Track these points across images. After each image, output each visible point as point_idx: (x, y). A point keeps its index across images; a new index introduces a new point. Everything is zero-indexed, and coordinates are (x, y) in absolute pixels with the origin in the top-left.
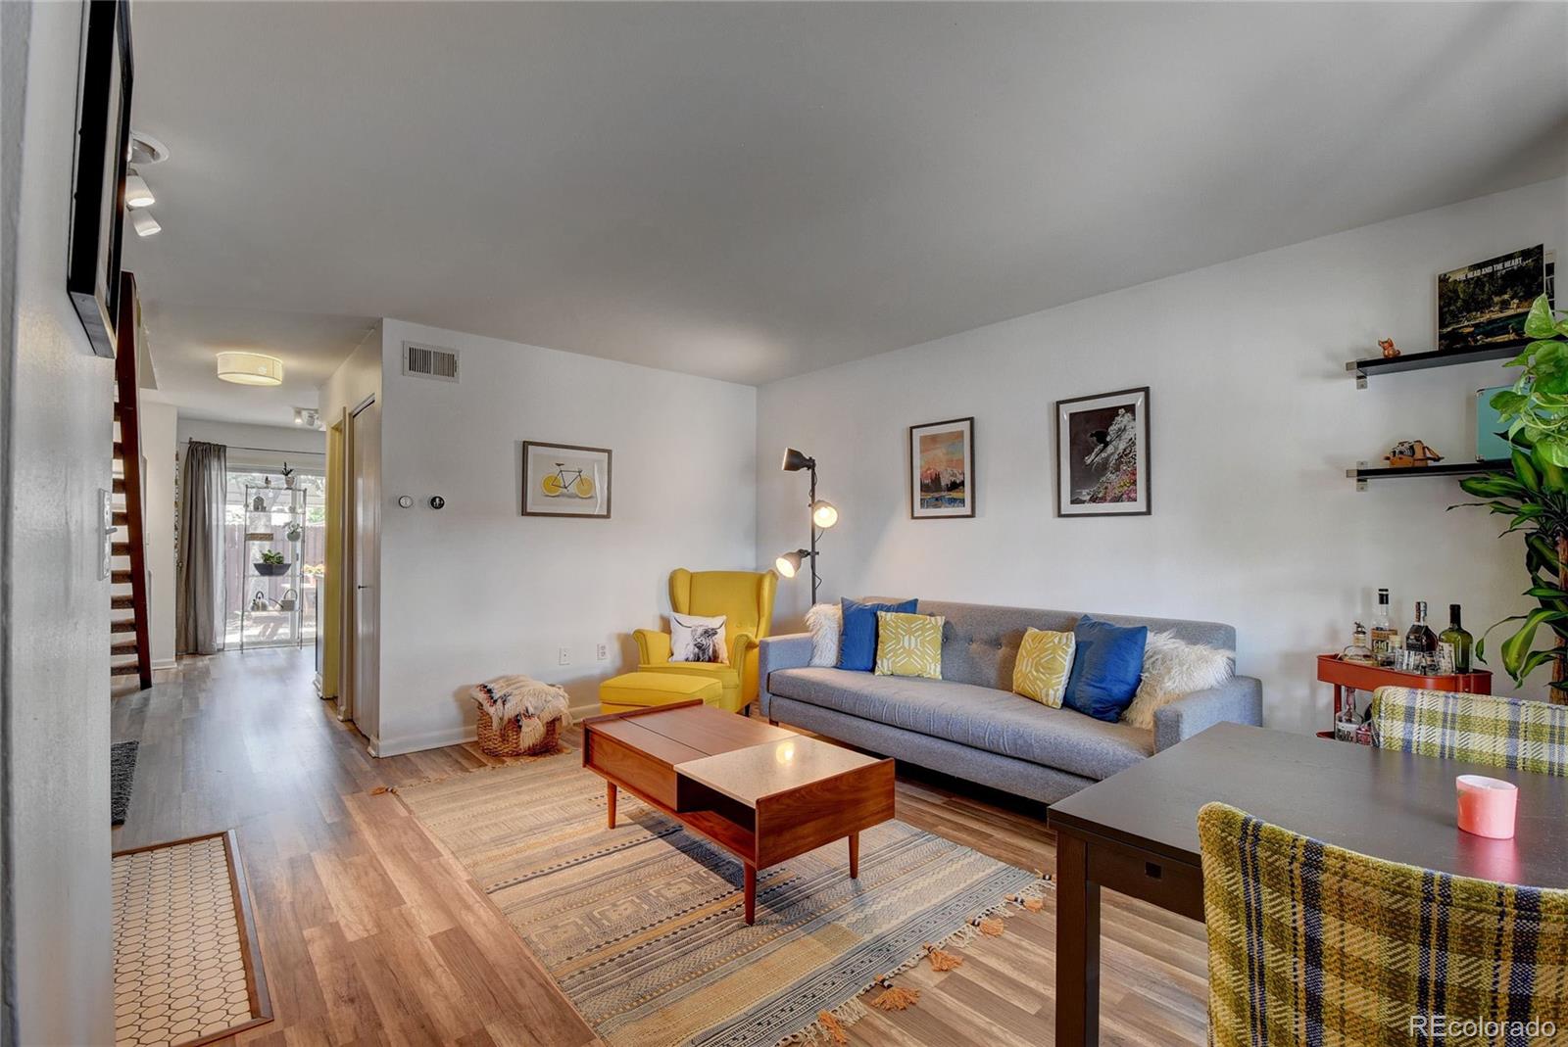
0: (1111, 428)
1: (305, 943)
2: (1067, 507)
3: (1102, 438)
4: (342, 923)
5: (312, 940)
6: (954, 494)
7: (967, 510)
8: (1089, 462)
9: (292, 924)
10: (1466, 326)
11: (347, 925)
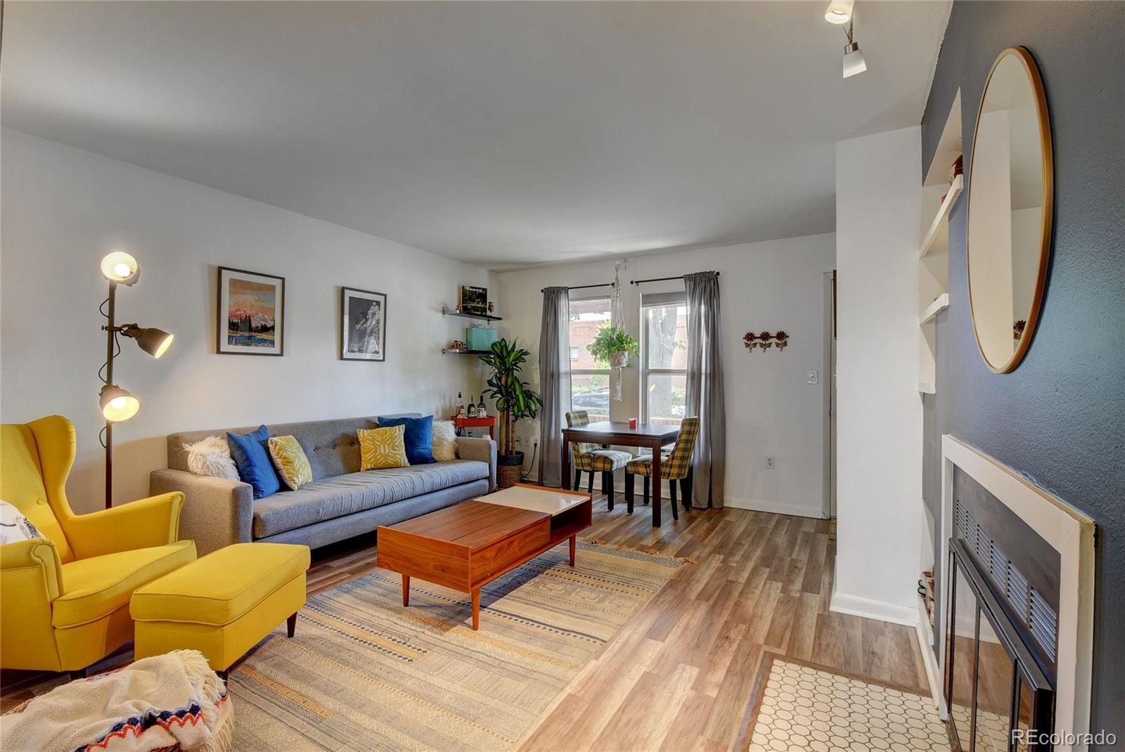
0: (369, 311)
1: (721, 687)
2: (346, 354)
3: (365, 315)
5: (716, 686)
6: (264, 336)
7: (276, 350)
8: (358, 328)
10: (470, 305)
11: (690, 681)
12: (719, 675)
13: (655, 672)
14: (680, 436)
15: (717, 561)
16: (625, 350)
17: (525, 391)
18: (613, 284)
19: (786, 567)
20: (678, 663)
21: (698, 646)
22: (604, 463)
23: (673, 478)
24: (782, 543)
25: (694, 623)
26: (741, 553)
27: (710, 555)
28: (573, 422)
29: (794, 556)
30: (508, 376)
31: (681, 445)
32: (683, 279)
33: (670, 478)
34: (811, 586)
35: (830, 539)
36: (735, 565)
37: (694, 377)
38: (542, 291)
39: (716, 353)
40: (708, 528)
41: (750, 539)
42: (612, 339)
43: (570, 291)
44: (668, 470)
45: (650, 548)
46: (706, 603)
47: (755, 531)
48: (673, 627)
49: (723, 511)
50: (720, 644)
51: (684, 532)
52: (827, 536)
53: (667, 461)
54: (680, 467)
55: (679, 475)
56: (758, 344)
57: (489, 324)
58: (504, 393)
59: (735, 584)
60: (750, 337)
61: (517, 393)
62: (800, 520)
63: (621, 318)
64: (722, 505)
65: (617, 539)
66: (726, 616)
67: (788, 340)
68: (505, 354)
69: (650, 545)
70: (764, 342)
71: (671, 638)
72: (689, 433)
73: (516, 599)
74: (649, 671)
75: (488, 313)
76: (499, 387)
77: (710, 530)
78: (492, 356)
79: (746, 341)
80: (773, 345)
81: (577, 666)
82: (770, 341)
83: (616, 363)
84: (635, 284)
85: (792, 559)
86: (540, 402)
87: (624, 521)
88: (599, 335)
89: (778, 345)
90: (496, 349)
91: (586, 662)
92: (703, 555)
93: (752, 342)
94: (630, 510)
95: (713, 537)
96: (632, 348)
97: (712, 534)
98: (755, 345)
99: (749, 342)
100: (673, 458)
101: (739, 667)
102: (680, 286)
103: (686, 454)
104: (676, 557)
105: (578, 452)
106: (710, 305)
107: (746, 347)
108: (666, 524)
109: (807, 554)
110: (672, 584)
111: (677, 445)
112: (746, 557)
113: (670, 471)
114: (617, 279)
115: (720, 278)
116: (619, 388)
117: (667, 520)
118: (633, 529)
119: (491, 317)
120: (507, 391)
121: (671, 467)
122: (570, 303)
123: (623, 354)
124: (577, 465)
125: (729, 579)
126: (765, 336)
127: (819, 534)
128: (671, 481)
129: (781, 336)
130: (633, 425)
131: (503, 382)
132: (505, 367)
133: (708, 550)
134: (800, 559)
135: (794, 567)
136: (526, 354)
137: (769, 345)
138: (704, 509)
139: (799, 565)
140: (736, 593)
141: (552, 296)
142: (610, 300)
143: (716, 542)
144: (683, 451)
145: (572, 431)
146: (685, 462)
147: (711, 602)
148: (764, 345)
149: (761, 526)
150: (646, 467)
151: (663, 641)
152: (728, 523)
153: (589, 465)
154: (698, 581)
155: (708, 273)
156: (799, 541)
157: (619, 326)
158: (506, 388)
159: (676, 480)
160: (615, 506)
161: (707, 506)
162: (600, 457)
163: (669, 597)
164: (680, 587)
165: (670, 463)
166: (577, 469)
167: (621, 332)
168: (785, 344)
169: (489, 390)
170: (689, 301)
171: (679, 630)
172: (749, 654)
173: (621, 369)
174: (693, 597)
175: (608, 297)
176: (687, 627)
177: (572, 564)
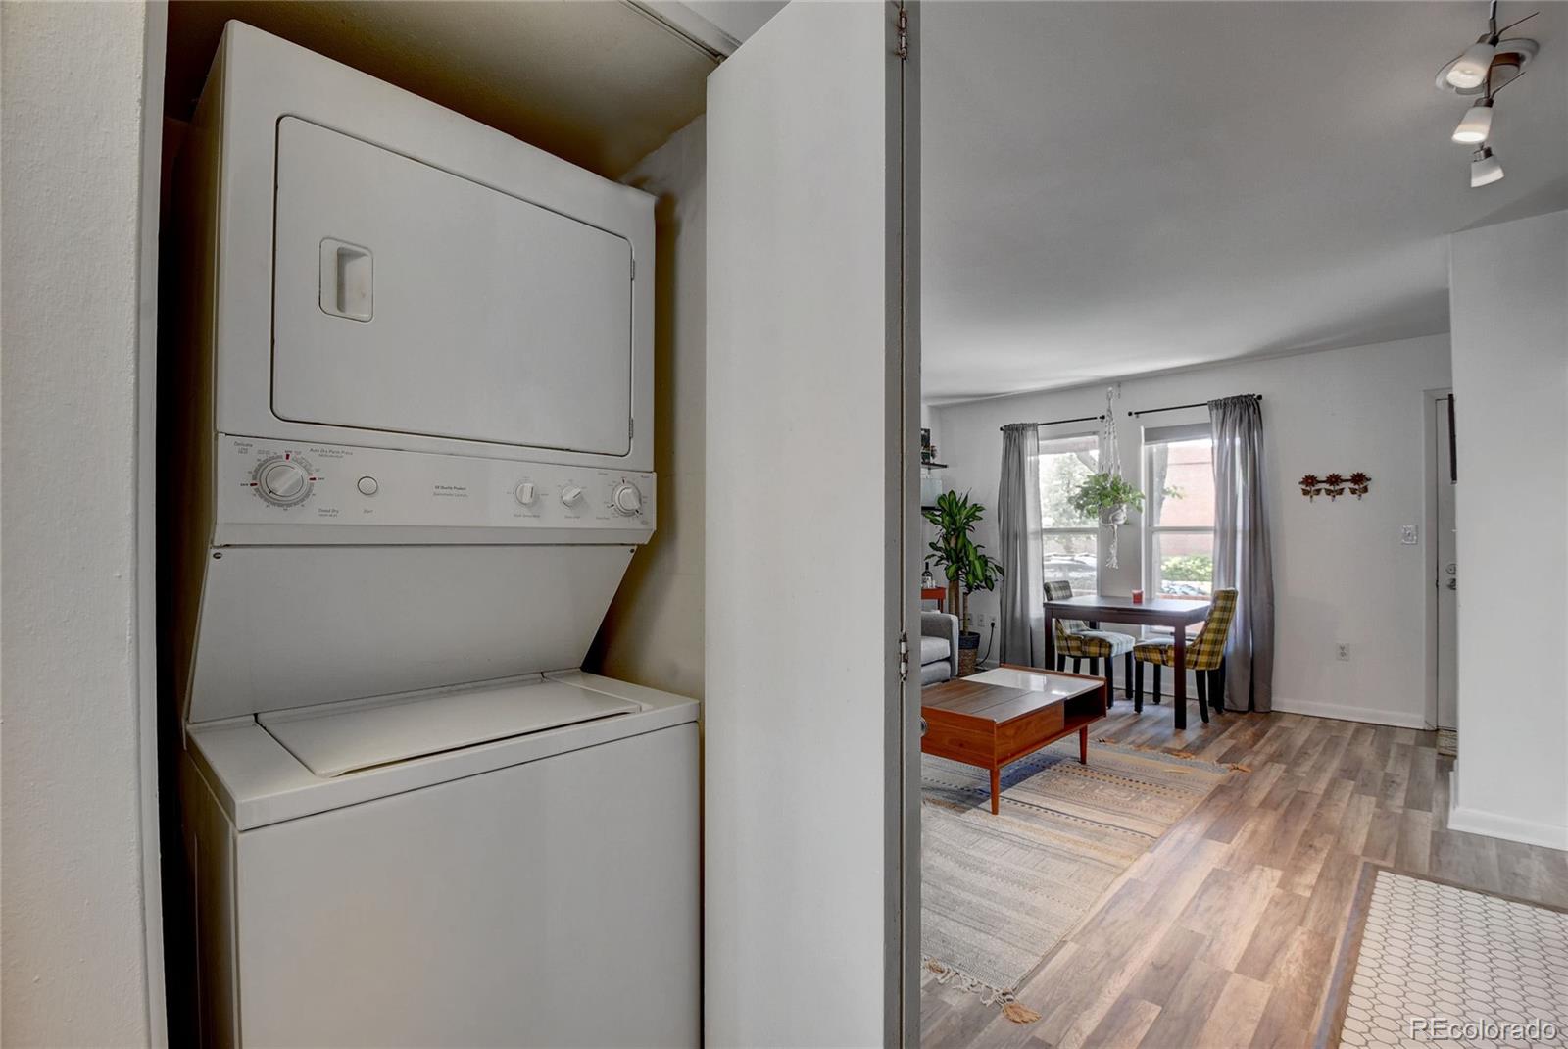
1: (1314, 889)
4: (1275, 884)
5: (1308, 887)
9: (1314, 907)
11: (1273, 881)
12: (1310, 878)
13: (1228, 869)
14: (1211, 613)
15: (1277, 770)
16: (1123, 502)
17: (980, 556)
18: (1103, 417)
19: (1379, 783)
20: (1254, 864)
21: (1274, 851)
22: (1100, 647)
23: (1200, 668)
24: (1368, 755)
25: (1263, 829)
26: (1311, 763)
27: (1265, 763)
28: (1054, 594)
29: (1389, 769)
30: (957, 538)
31: (1213, 626)
32: (1207, 407)
33: (1197, 668)
34: (1417, 801)
35: (1440, 754)
36: (1304, 775)
37: (1226, 533)
38: (1001, 429)
39: (1259, 502)
40: (1255, 735)
41: (1320, 748)
42: (1105, 489)
43: (1039, 427)
44: (1193, 657)
45: (1180, 751)
46: (1274, 812)
47: (1325, 741)
48: (1237, 832)
49: (1271, 715)
50: (1303, 851)
51: (1222, 737)
52: (1435, 750)
53: (1193, 646)
54: (1212, 653)
55: (1210, 664)
56: (1323, 491)
57: (929, 473)
58: (954, 559)
59: (1309, 795)
60: (1310, 481)
61: (971, 558)
62: (1390, 730)
63: (1116, 460)
64: (1270, 708)
65: (1130, 739)
66: (1303, 826)
67: (1370, 485)
68: (956, 511)
69: (1180, 748)
70: (1332, 488)
71: (1238, 841)
72: (1224, 609)
73: (1027, 789)
74: (1219, 867)
75: (932, 460)
76: (945, 551)
77: (1258, 737)
78: (938, 513)
79: (1304, 487)
80: (1347, 492)
81: (1130, 857)
82: (1341, 486)
83: (1107, 518)
84: (1134, 416)
85: (1386, 774)
86: (1001, 570)
87: (1131, 721)
88: (1085, 483)
89: (1354, 492)
90: (942, 504)
91: (1140, 853)
92: (1256, 763)
93: (1313, 489)
94: (1138, 708)
95: (1265, 745)
96: (1134, 499)
97: (1262, 741)
98: (1318, 492)
99: (1308, 489)
100: (1201, 642)
101: (1333, 873)
102: (1203, 415)
103: (1220, 637)
104: (1221, 763)
105: (1062, 632)
106: (1248, 439)
107: (1305, 494)
108: (1194, 726)
109: (1408, 770)
110: (1221, 790)
111: (1207, 625)
112: (1318, 769)
113: (1197, 658)
114: (1109, 410)
115: (1261, 402)
116: (1114, 552)
117: (1194, 722)
118: (1147, 731)
119: (934, 464)
120: (957, 556)
121: (1198, 654)
122: (1040, 442)
123: (1120, 507)
124: (1060, 648)
125: (1299, 789)
126: (1334, 480)
127: (1420, 748)
128: (1197, 672)
129: (1359, 479)
130: (1138, 598)
131: (952, 545)
132: (956, 525)
133: (1261, 757)
134: (1398, 773)
135: (1389, 782)
136: (980, 509)
137: (1341, 492)
138: (1244, 712)
139: (1398, 780)
140: (1313, 804)
141: (1013, 434)
142: (1095, 438)
143: (1270, 749)
144: (1215, 633)
145: (1052, 605)
146: (1217, 648)
147: (1281, 810)
148: (1332, 492)
149: (1333, 734)
150: (1161, 653)
151: (1228, 843)
152: (1283, 730)
153: (1079, 649)
154: (1257, 789)
155: (1245, 397)
156: (1392, 754)
157: (1113, 471)
158: (955, 551)
159: (1204, 671)
160: (1115, 703)
161: (1246, 709)
162: (1092, 639)
163: (1223, 801)
164: (1236, 794)
165: (1197, 648)
166: (1059, 655)
167: (1115, 479)
168: (1366, 490)
169: (933, 555)
170: (1216, 435)
171: (1246, 835)
172: (1344, 862)
173: (1116, 527)
174: (1255, 803)
175: (1094, 434)
176: (1255, 833)
177: (1083, 760)
